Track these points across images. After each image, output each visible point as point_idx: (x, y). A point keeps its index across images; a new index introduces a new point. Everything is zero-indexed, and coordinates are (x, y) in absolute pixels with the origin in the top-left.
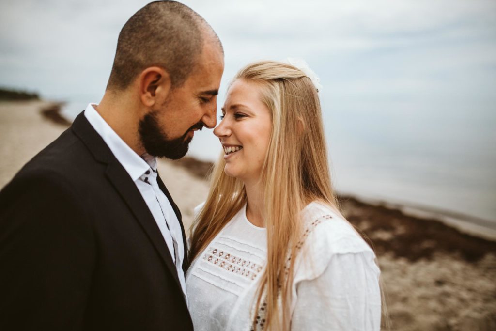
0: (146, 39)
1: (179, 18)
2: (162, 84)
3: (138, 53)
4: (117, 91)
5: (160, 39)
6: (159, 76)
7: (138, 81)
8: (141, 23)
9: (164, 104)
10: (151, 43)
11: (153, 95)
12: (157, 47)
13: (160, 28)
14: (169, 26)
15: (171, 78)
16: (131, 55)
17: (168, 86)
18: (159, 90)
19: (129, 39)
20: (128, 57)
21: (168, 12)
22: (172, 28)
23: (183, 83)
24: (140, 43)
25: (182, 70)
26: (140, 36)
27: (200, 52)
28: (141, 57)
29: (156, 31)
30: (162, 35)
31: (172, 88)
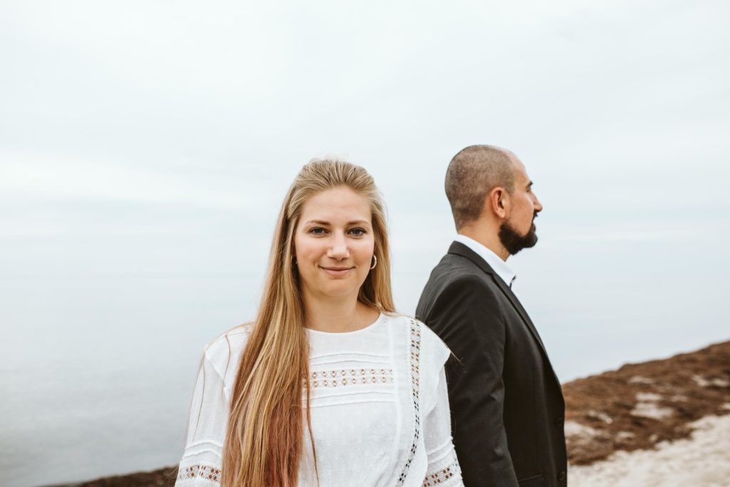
0: (476, 176)
1: (484, 152)
2: (504, 197)
3: (476, 188)
4: (472, 224)
5: (484, 171)
6: (499, 193)
7: (487, 206)
8: (464, 171)
9: (511, 210)
10: (482, 176)
11: (502, 207)
12: (487, 177)
13: (480, 165)
14: (484, 159)
15: (506, 190)
16: (471, 194)
17: (507, 196)
18: (504, 202)
19: (463, 185)
20: (470, 196)
21: (475, 153)
22: (486, 159)
23: (514, 189)
24: (474, 181)
25: (509, 180)
26: (469, 178)
27: (511, 163)
28: (480, 189)
29: (478, 168)
30: (485, 167)
31: (510, 196)
